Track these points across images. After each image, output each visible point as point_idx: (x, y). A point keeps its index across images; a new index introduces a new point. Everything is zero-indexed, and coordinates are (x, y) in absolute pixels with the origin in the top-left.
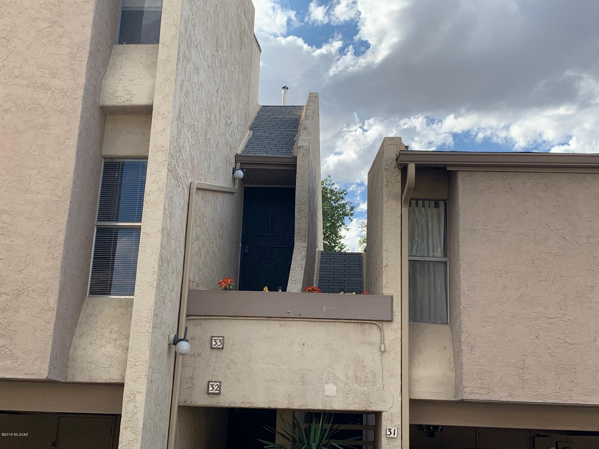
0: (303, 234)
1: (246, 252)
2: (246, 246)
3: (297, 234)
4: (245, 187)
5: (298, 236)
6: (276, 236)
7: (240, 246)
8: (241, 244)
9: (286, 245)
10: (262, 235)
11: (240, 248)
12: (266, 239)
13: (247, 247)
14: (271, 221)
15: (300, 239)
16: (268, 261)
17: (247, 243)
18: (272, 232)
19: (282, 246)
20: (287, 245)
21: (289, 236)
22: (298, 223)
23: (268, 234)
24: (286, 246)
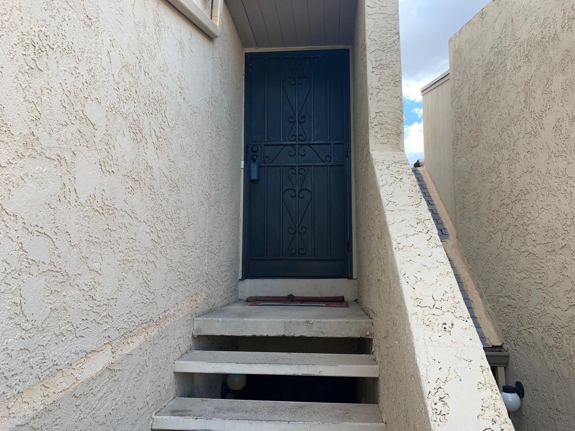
0: (390, 127)
1: (252, 178)
2: (252, 165)
3: (377, 129)
4: (246, 54)
5: (379, 136)
6: (309, 145)
7: (242, 166)
8: (243, 162)
9: (330, 162)
10: (283, 143)
11: (242, 171)
12: (291, 151)
13: (254, 168)
14: (298, 116)
15: (386, 140)
16: (296, 192)
17: (254, 161)
18: (301, 137)
19: (322, 164)
20: (332, 161)
21: (335, 144)
22: (377, 99)
23: (295, 140)
24: (330, 164)
